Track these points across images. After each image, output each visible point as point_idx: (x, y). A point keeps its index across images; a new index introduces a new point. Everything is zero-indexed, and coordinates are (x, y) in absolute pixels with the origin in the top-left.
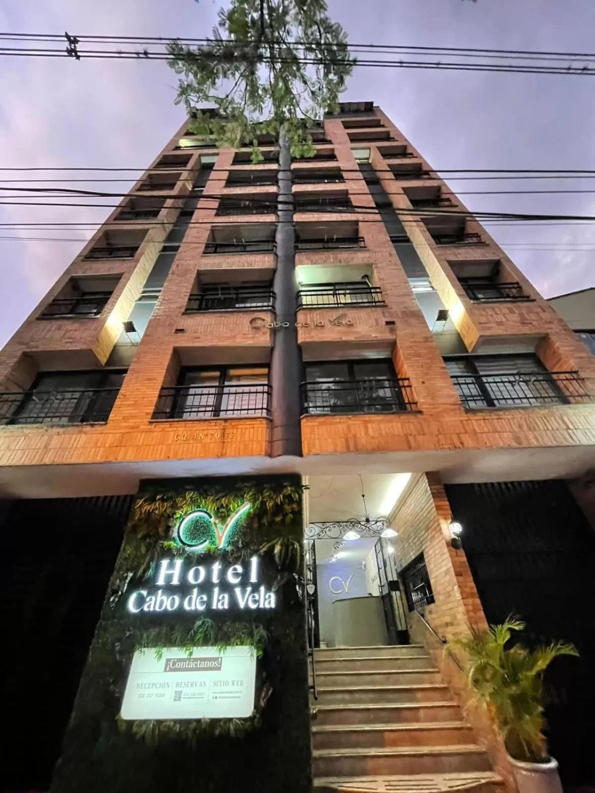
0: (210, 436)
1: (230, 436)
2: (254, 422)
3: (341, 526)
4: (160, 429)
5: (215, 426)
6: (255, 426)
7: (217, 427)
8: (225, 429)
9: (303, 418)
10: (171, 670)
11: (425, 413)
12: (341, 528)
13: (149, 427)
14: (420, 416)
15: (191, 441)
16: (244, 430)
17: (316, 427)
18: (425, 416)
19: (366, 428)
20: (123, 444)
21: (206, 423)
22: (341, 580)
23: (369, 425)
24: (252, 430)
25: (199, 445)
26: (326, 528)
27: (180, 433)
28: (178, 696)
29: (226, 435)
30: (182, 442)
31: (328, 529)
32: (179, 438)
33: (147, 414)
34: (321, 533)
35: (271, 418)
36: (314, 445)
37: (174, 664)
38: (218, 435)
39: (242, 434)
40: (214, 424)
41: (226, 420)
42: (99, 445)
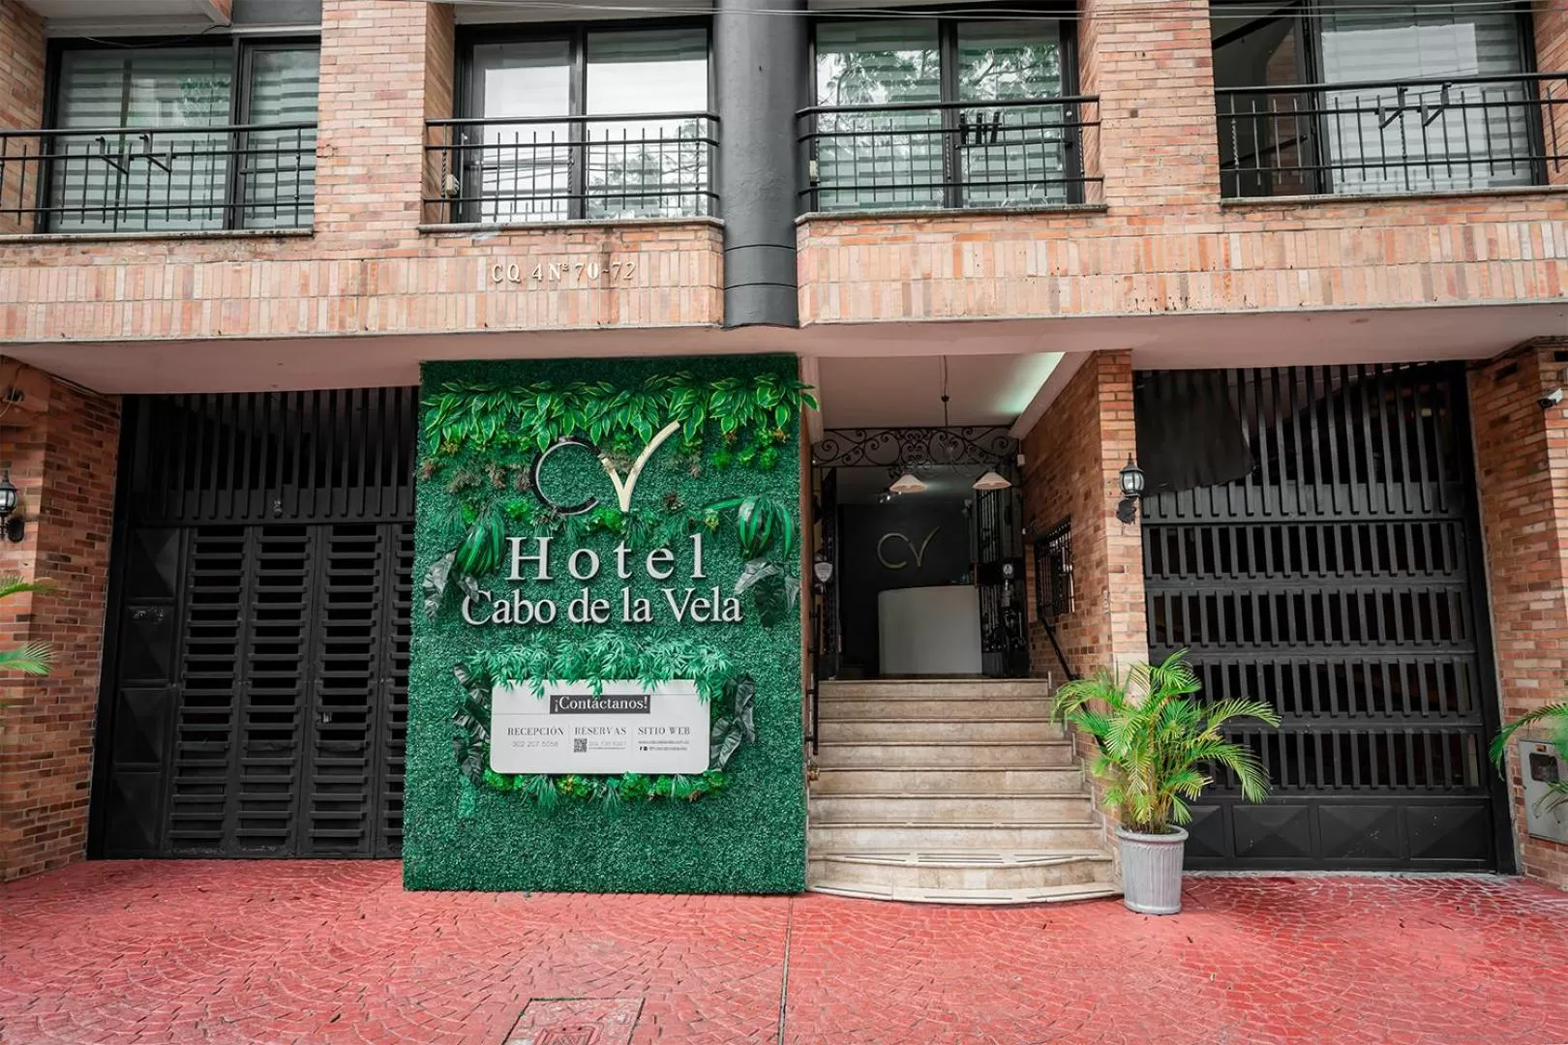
0: (574, 274)
1: (624, 274)
2: (677, 235)
3: (903, 437)
4: (451, 252)
5: (584, 243)
6: (683, 245)
7: (589, 248)
8: (608, 254)
9: (802, 224)
10: (561, 711)
11: (1115, 211)
12: (902, 442)
13: (422, 243)
14: (1100, 222)
15: (533, 285)
16: (655, 255)
17: (833, 252)
18: (1115, 221)
19: (958, 253)
20: (371, 288)
21: (561, 236)
22: (906, 539)
23: (967, 246)
24: (674, 256)
25: (554, 296)
26: (865, 441)
27: (501, 262)
28: (581, 746)
29: (614, 272)
30: (512, 287)
31: (869, 444)
32: (501, 276)
33: (408, 206)
34: (851, 454)
35: (721, 222)
36: (826, 300)
37: (565, 703)
38: (594, 270)
39: (654, 269)
40: (580, 238)
41: (609, 228)
42: (313, 291)
